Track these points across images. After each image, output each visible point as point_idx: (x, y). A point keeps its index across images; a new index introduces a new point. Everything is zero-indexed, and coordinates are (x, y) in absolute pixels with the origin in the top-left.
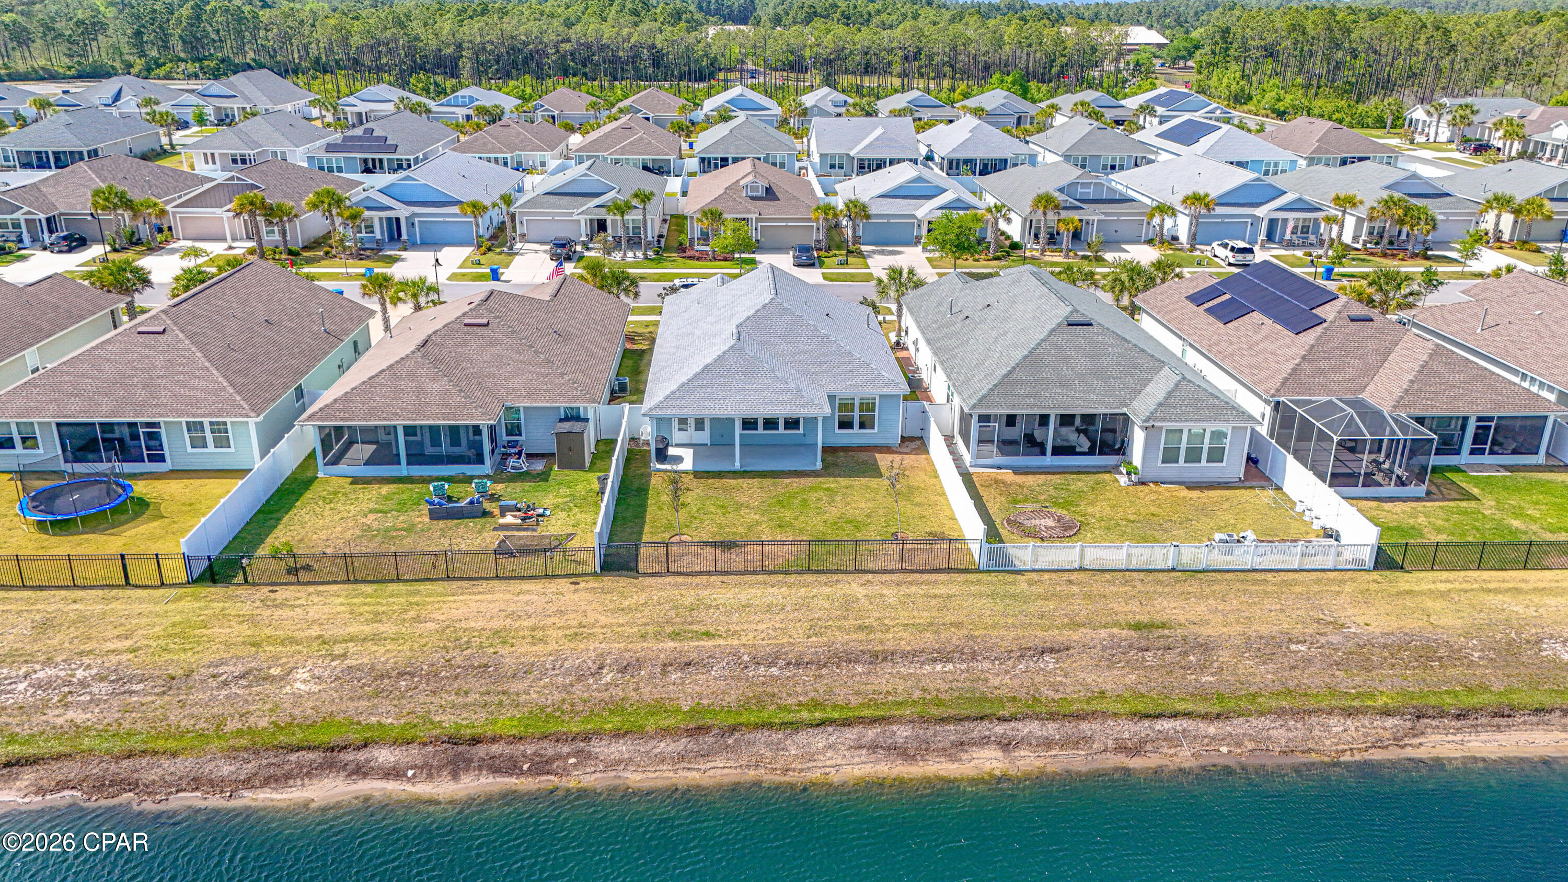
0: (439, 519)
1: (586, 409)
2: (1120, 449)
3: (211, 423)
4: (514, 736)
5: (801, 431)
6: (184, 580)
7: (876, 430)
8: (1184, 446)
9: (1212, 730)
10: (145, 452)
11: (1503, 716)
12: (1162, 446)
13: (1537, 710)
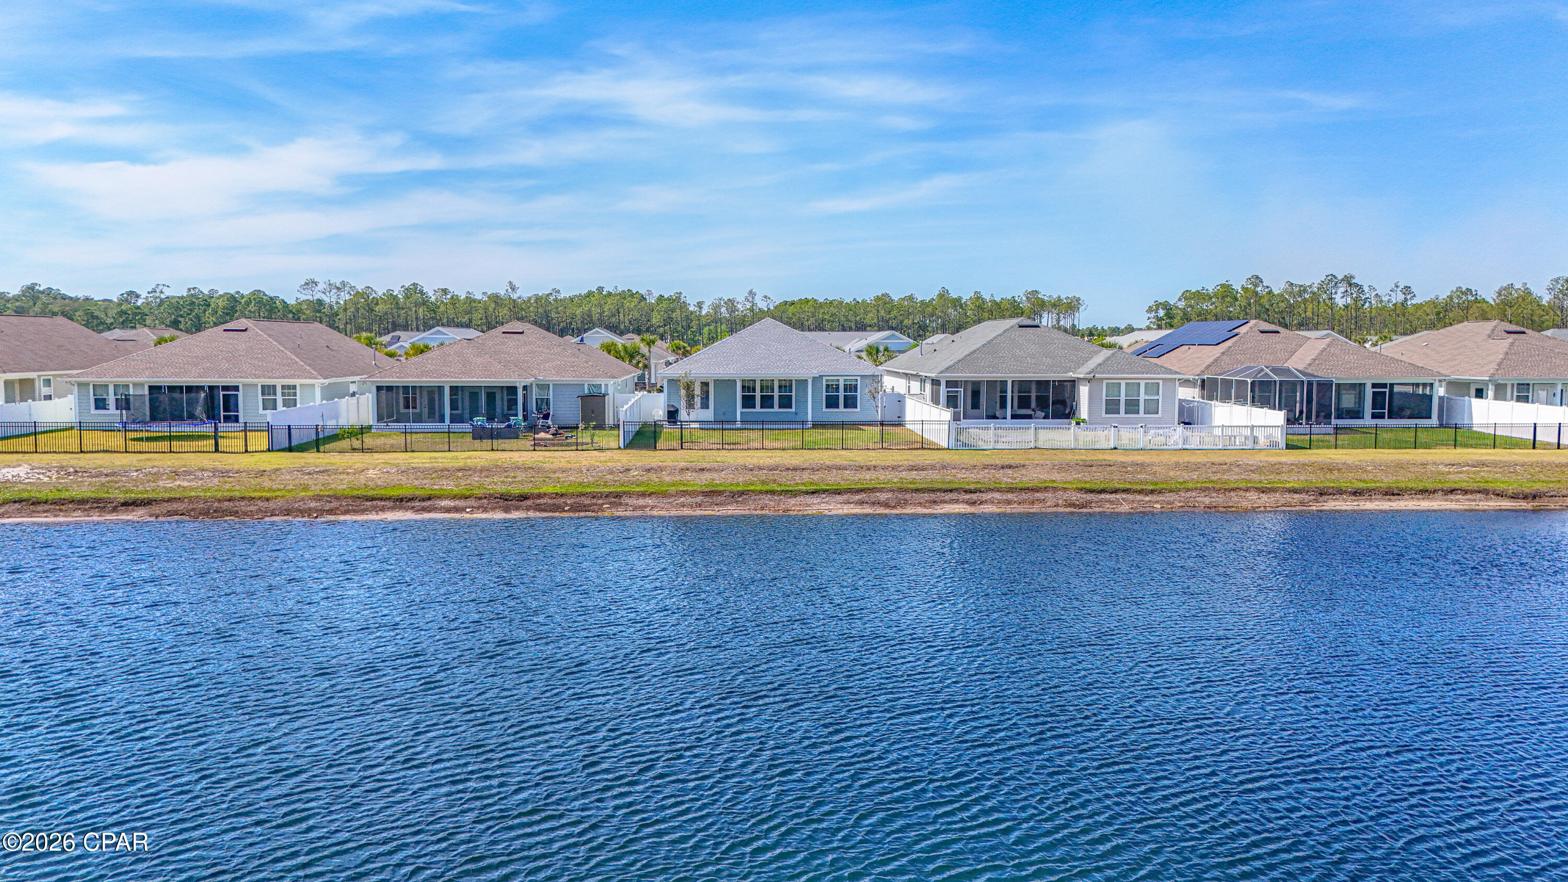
0: (481, 438)
1: (606, 385)
2: (1069, 414)
3: (283, 387)
4: (557, 494)
5: (793, 410)
6: (265, 447)
7: (858, 409)
8: (1123, 398)
9: (1147, 499)
10: (222, 413)
11: (1393, 495)
12: (1104, 398)
13: (1421, 491)
